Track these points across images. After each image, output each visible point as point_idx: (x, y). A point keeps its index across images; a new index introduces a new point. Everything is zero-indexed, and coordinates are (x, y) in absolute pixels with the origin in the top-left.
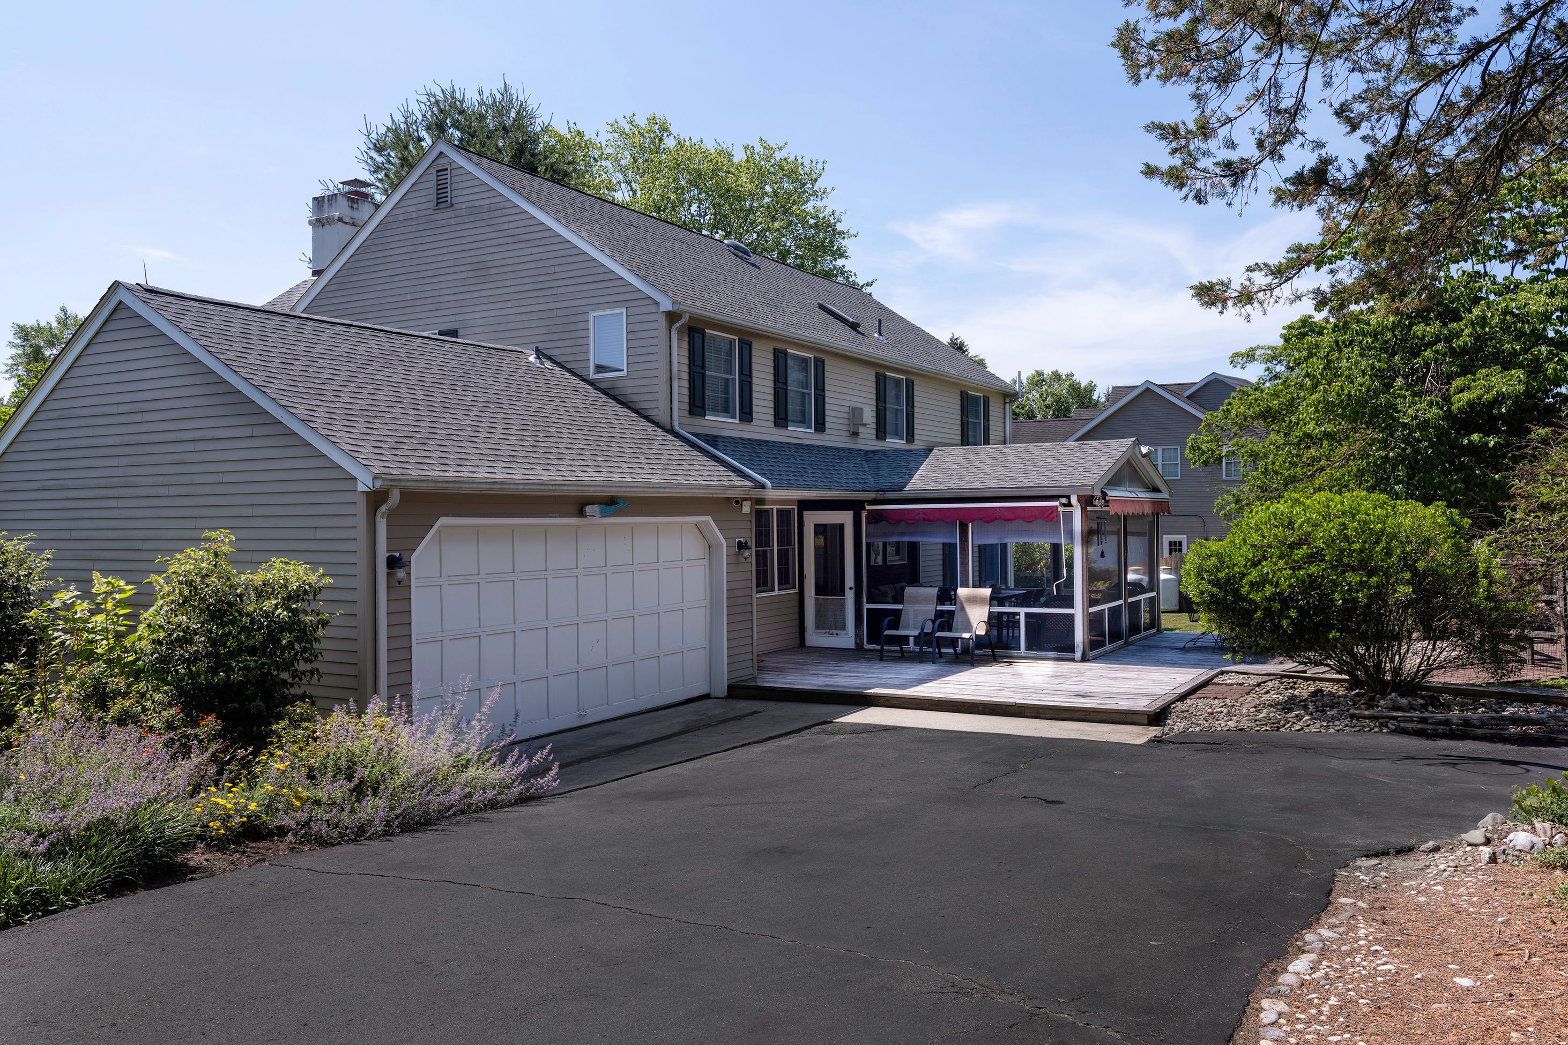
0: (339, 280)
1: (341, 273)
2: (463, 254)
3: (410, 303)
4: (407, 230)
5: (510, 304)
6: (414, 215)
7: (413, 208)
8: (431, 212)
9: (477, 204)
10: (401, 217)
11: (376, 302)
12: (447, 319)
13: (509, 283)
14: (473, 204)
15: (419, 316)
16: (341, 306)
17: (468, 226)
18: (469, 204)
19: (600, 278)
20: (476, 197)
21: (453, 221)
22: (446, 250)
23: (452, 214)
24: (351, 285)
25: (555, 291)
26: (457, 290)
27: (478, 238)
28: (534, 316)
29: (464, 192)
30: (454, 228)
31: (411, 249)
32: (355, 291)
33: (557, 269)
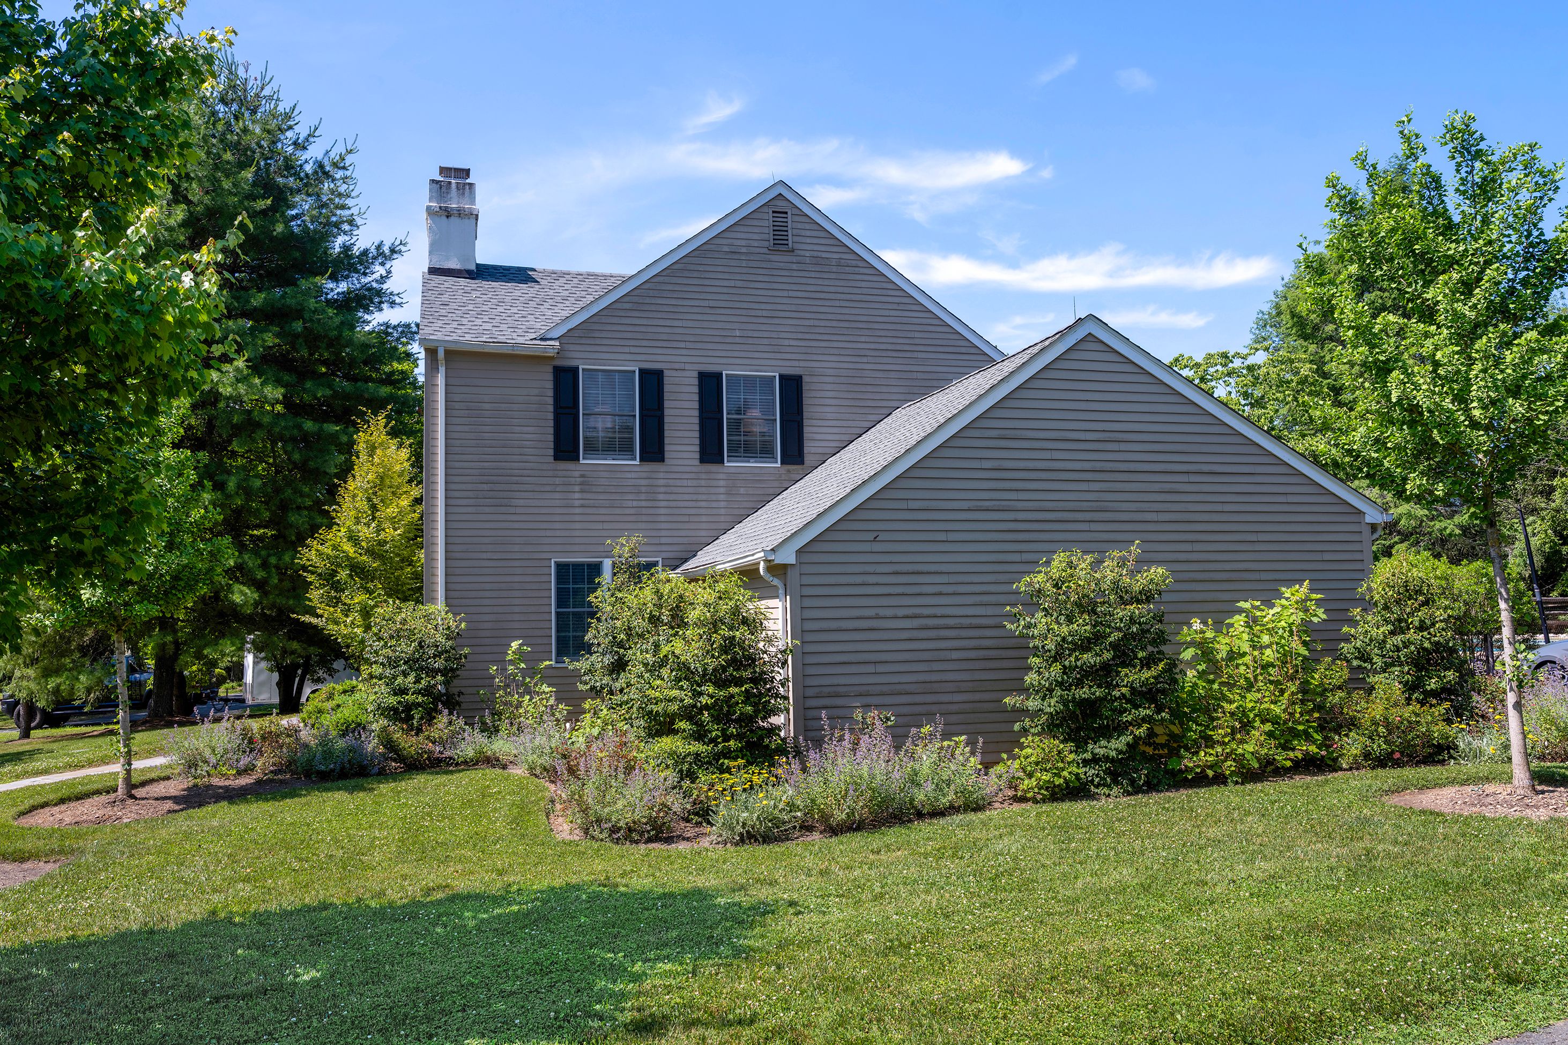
0: (636, 299)
1: (638, 291)
2: (807, 302)
3: (738, 340)
4: (733, 263)
5: (865, 359)
6: (744, 250)
7: (743, 243)
8: (766, 251)
9: (824, 255)
10: (726, 249)
11: (692, 331)
12: (788, 363)
13: (863, 339)
14: (819, 254)
15: (750, 354)
16: (637, 329)
17: (813, 275)
18: (815, 254)
19: (963, 350)
20: (823, 248)
21: (794, 266)
22: (785, 294)
23: (794, 259)
24: (653, 308)
25: (915, 355)
26: (800, 336)
27: (826, 289)
28: (892, 375)
29: (808, 240)
30: (795, 274)
31: (739, 284)
32: (659, 315)
33: (917, 335)
